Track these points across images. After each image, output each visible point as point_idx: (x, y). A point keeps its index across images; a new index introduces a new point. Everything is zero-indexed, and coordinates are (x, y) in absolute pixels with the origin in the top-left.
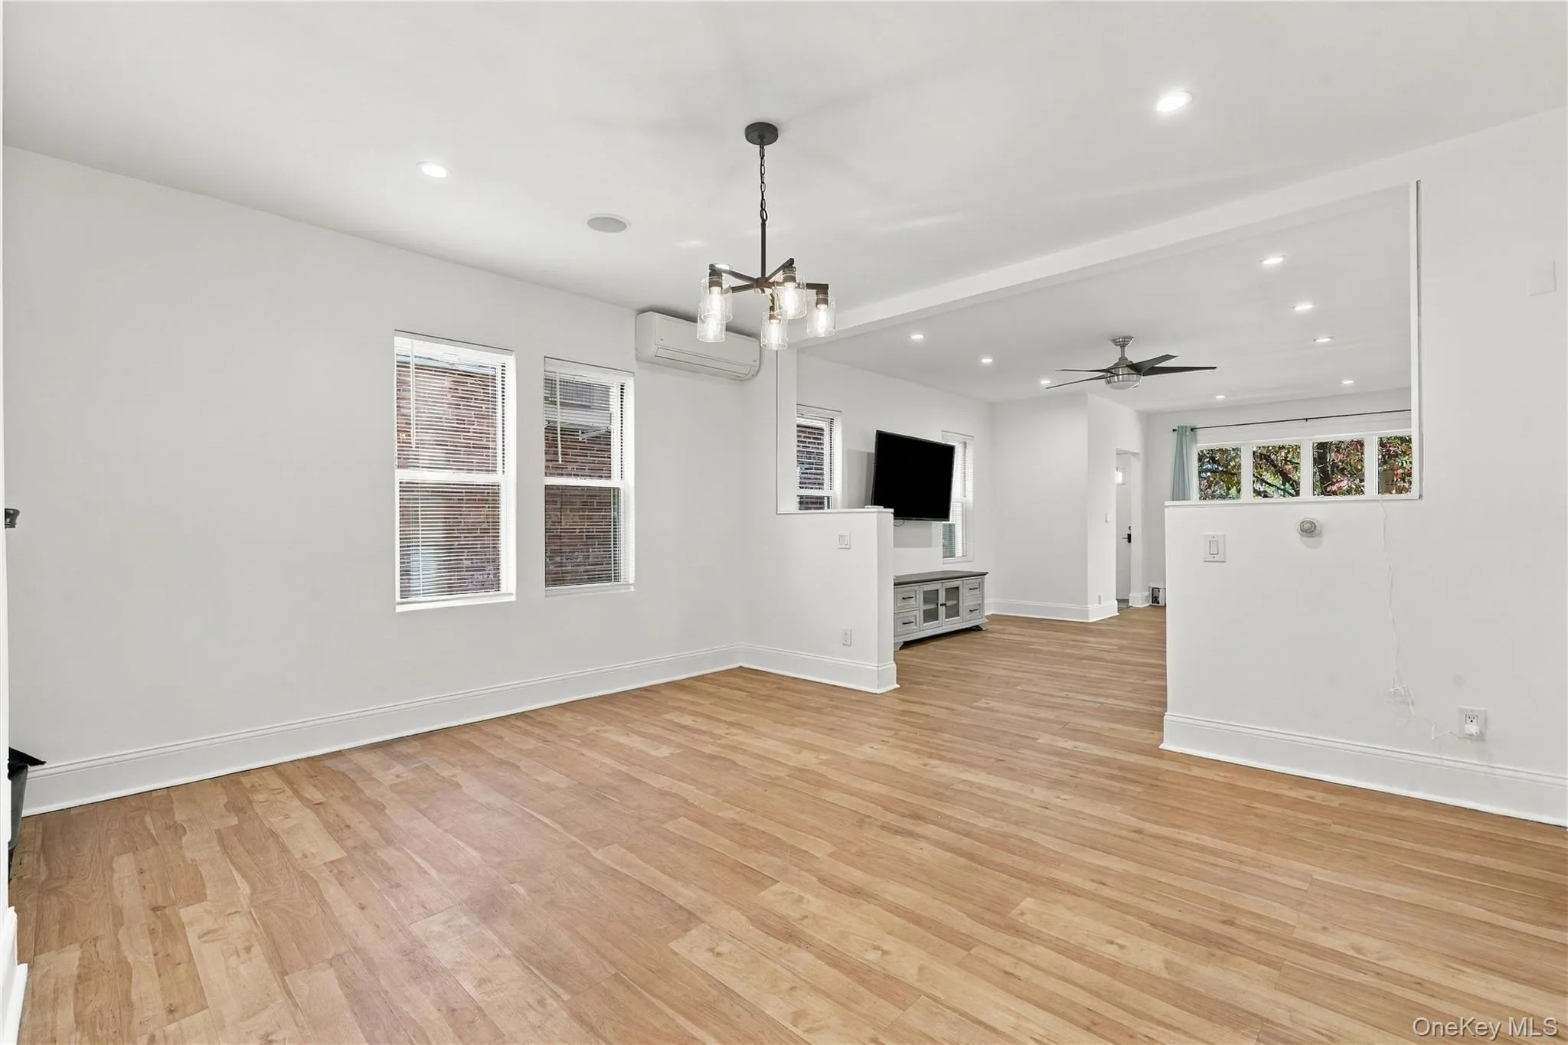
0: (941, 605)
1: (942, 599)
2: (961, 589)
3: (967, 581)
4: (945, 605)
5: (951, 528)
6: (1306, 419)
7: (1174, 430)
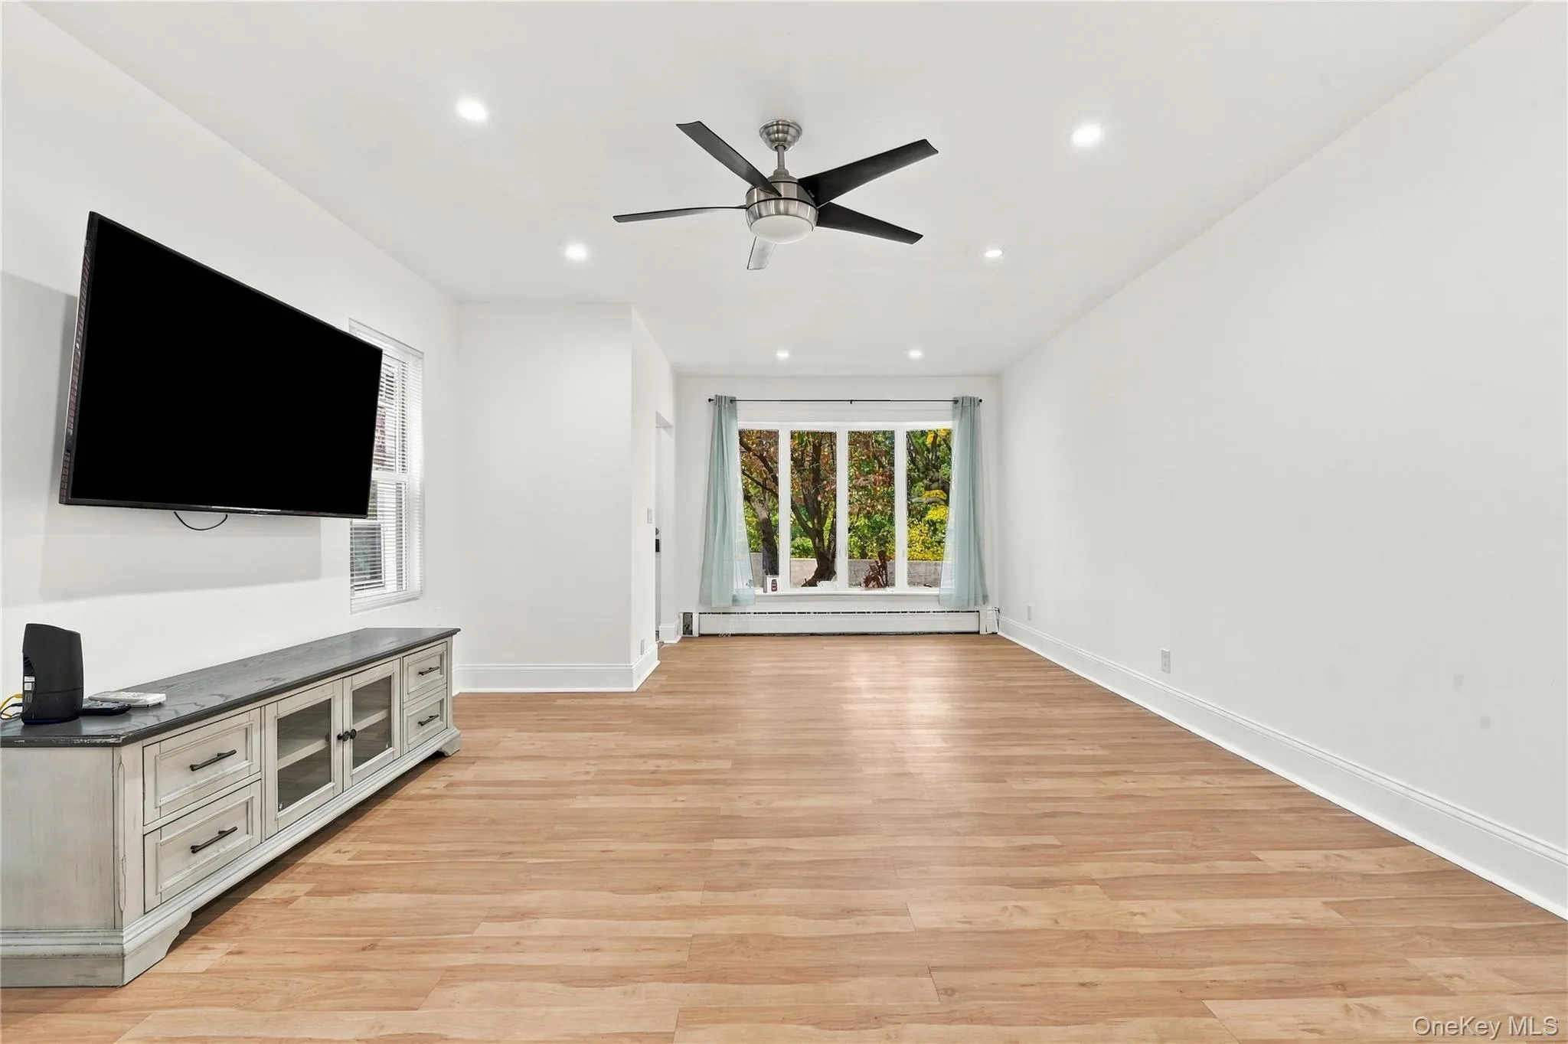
0: (339, 737)
1: (342, 719)
2: (396, 683)
3: (412, 659)
4: (352, 735)
5: (374, 533)
6: (851, 401)
7: (710, 400)
